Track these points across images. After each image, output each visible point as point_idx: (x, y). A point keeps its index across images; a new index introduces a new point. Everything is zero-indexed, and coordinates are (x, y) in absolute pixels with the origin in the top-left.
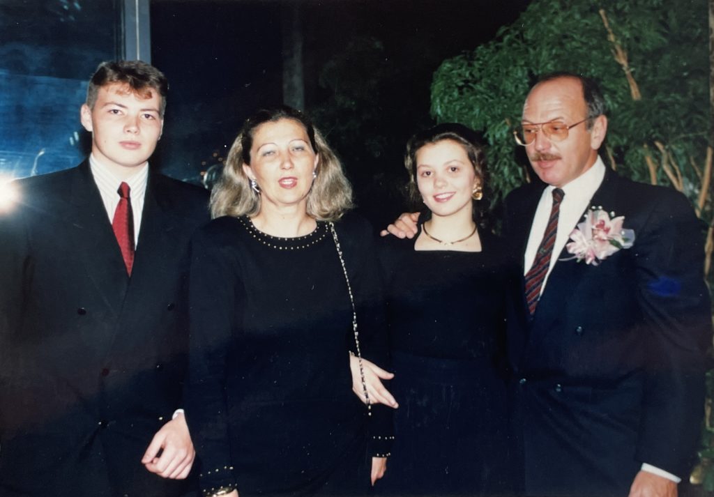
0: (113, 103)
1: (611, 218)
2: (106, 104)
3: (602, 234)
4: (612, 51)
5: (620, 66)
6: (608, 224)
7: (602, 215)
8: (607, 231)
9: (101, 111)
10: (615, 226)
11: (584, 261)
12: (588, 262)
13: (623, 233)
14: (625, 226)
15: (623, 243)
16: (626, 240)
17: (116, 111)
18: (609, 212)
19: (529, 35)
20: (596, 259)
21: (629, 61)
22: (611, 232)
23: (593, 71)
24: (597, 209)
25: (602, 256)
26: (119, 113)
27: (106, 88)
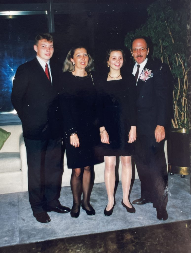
0: (43, 44)
1: (149, 71)
2: (41, 45)
3: (147, 75)
4: (168, 31)
5: (170, 35)
6: (148, 72)
7: (147, 70)
8: (148, 73)
9: (40, 47)
10: (150, 72)
11: (143, 81)
12: (144, 81)
13: (151, 74)
14: (151, 72)
15: (151, 76)
16: (152, 75)
17: (44, 47)
18: (148, 69)
19: (149, 26)
20: (146, 80)
21: (172, 34)
22: (149, 74)
23: (163, 36)
24: (146, 69)
25: (147, 79)
26: (45, 47)
27: (41, 41)
